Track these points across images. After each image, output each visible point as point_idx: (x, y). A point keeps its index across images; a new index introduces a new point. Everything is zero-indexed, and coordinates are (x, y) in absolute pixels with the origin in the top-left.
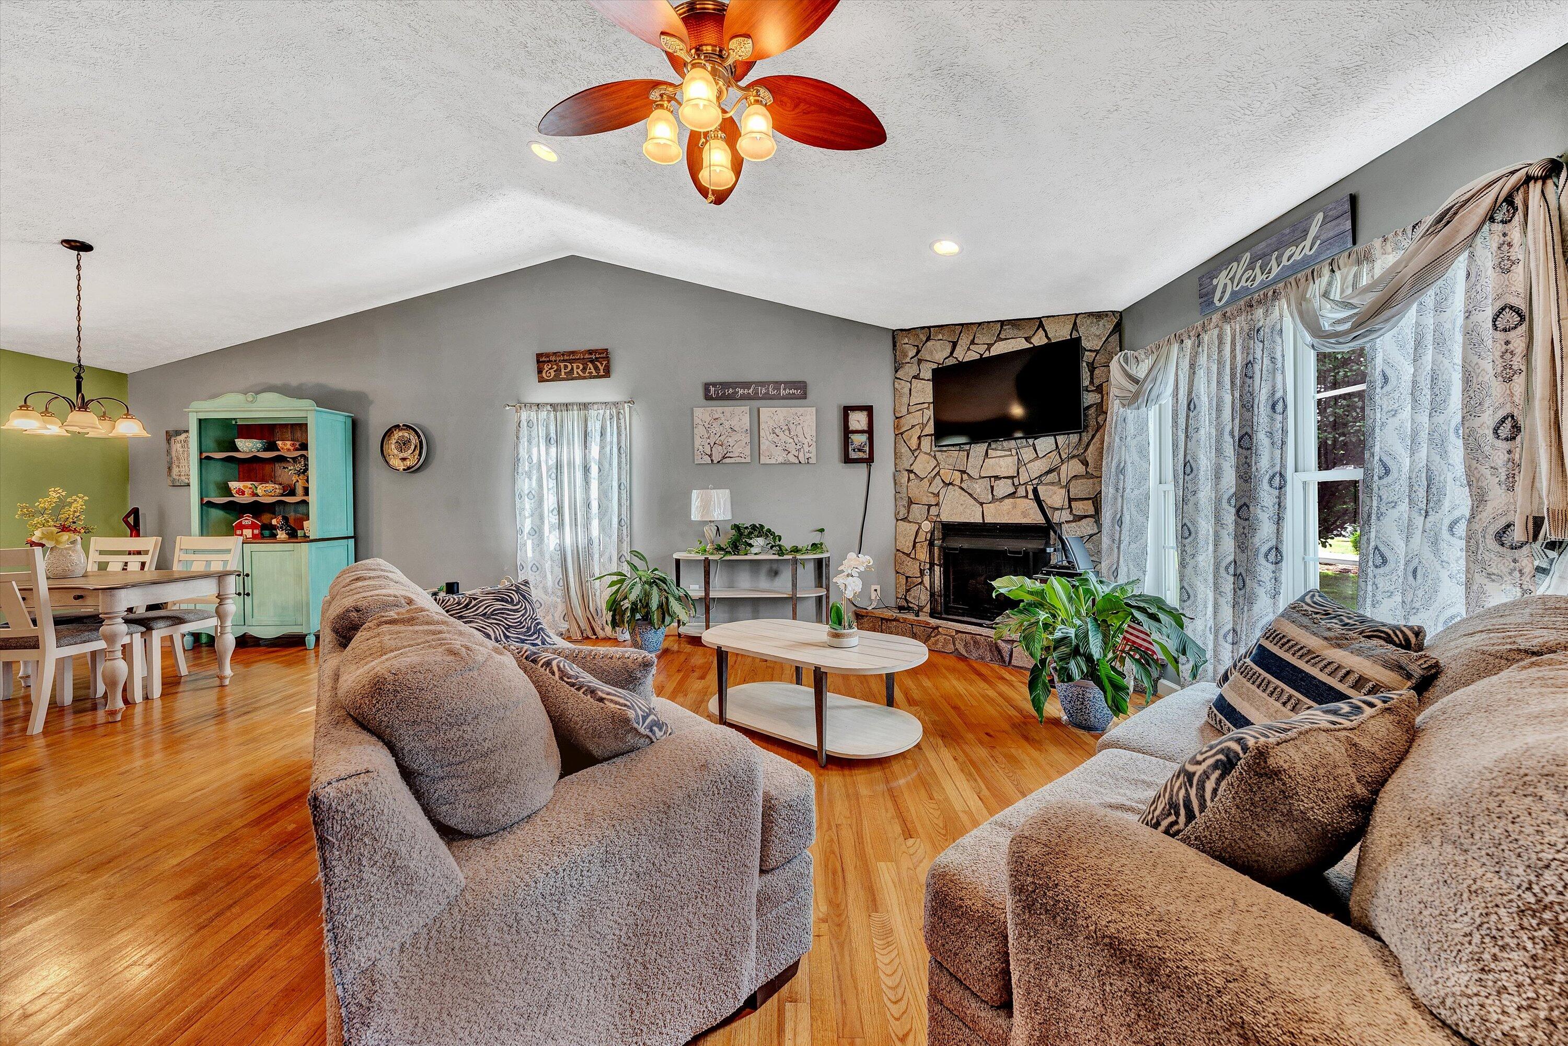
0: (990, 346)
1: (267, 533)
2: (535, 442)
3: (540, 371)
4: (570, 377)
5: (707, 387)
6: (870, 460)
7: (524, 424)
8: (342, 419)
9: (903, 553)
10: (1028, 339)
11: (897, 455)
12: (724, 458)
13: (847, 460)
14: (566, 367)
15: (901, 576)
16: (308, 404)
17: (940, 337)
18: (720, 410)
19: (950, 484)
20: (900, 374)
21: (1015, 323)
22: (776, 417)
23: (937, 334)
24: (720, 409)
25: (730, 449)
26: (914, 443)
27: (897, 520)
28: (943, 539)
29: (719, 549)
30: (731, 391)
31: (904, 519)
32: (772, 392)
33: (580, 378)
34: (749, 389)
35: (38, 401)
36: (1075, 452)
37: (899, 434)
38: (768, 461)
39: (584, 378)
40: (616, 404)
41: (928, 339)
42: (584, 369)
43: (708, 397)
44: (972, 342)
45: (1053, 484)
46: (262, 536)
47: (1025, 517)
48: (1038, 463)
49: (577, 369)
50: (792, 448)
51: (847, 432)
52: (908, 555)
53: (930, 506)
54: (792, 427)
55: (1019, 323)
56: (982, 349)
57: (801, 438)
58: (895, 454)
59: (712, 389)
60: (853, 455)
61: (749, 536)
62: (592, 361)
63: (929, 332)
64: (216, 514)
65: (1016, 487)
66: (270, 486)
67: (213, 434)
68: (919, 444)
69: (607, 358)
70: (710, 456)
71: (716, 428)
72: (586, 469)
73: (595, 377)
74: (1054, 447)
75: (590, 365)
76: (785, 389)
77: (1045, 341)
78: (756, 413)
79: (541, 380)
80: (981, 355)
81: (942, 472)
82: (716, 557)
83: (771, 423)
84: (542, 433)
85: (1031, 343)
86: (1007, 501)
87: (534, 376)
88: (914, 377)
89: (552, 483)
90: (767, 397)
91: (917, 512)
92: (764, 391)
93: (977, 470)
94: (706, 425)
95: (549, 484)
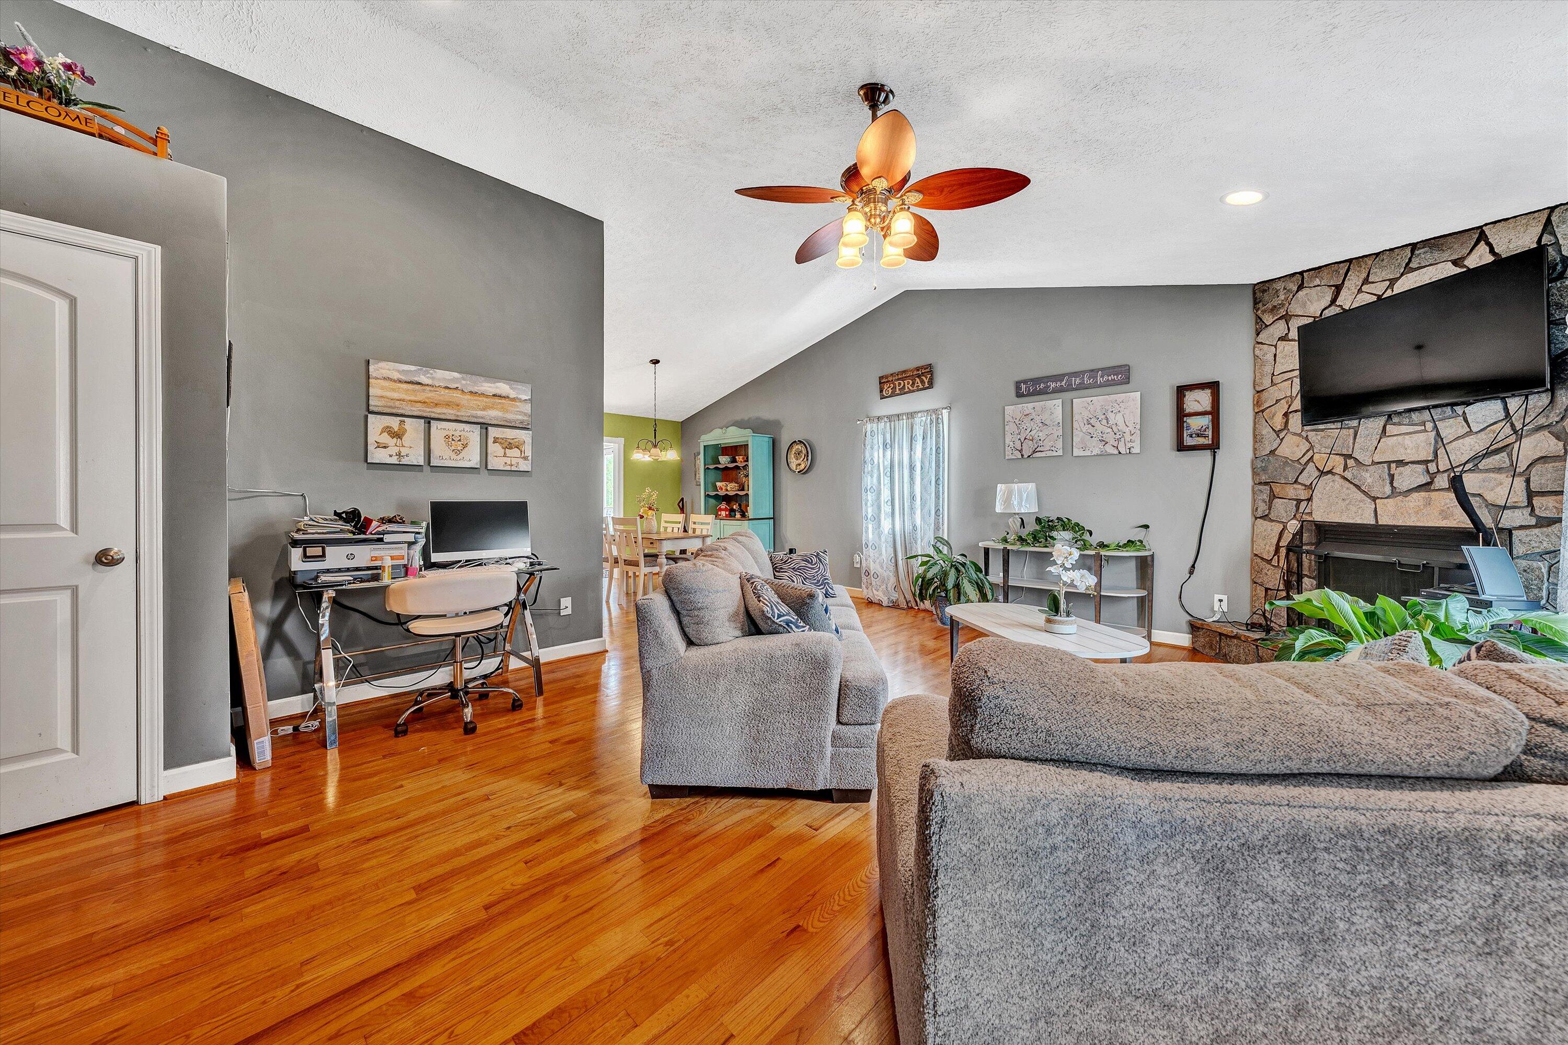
0: (1393, 282)
1: (731, 514)
2: (876, 447)
3: (881, 391)
4: (903, 392)
5: (1018, 385)
6: (1214, 447)
7: (868, 434)
8: (767, 439)
9: (1262, 559)
10: (1455, 263)
11: (1257, 438)
12: (1034, 452)
13: (1181, 447)
14: (900, 384)
15: (1259, 588)
16: (748, 432)
17: (1317, 282)
18: (1029, 406)
19: (1330, 472)
20: (1262, 337)
21: (1435, 243)
22: (1091, 407)
23: (1312, 278)
24: (1031, 405)
25: (1041, 443)
26: (1278, 422)
27: (1256, 518)
28: (1317, 544)
29: (1021, 540)
30: (1042, 385)
31: (1264, 517)
32: (1086, 381)
33: (910, 392)
34: (1062, 381)
35: (642, 445)
36: (1542, 421)
37: (1259, 410)
38: (1082, 453)
39: (913, 391)
40: (935, 411)
41: (1301, 287)
42: (913, 383)
43: (1019, 395)
44: (1366, 281)
45: (1499, 470)
46: (730, 516)
47: (1445, 518)
48: (1469, 440)
49: (908, 384)
50: (1110, 438)
51: (1181, 415)
52: (1269, 562)
53: (1299, 501)
54: (1111, 416)
55: (1442, 241)
56: (1379, 289)
57: (1122, 426)
58: (1255, 436)
59: (1023, 386)
60: (1188, 441)
61: (1052, 528)
62: (919, 376)
63: (1301, 279)
64: (712, 501)
65: (1433, 476)
66: (733, 485)
67: (711, 453)
68: (1287, 423)
69: (931, 372)
70: (1021, 451)
71: (1027, 424)
72: (912, 468)
73: (922, 389)
74: (1502, 415)
75: (918, 380)
76: (1102, 376)
77: (1490, 259)
78: (1070, 405)
79: (883, 397)
80: (1379, 297)
81: (1316, 457)
82: (1017, 547)
83: (1086, 414)
84: (881, 441)
85: (1465, 266)
86: (1415, 495)
87: (877, 395)
88: (1281, 339)
89: (887, 480)
90: (1082, 387)
91: (1282, 508)
92: (1078, 381)
93: (1369, 454)
94: (1017, 422)
95: (886, 480)
